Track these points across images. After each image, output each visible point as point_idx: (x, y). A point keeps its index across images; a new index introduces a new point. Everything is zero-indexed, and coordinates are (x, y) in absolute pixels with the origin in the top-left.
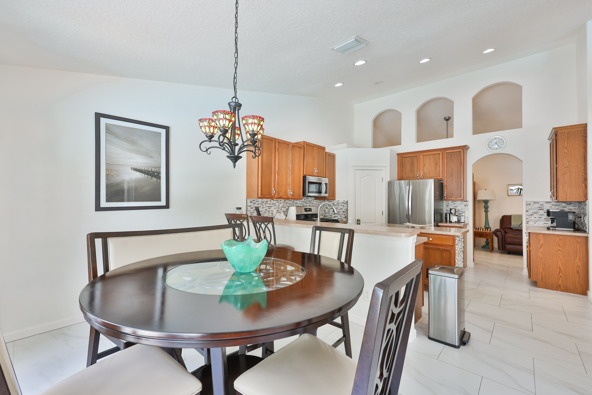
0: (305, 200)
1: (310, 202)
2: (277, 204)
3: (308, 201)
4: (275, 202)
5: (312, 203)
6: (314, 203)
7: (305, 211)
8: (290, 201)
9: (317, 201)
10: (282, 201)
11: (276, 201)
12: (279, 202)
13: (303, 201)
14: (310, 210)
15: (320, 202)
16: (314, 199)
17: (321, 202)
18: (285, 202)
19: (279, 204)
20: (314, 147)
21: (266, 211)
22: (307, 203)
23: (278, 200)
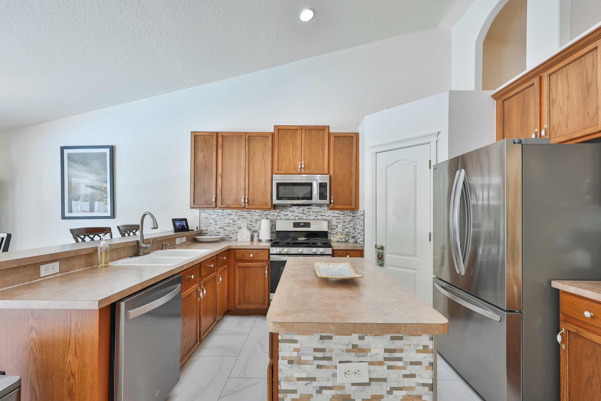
0: (303, 210)
1: (317, 213)
2: (248, 216)
3: (311, 212)
4: (245, 213)
5: (321, 215)
6: (327, 214)
7: (294, 227)
8: (272, 211)
9: (334, 212)
10: (257, 212)
11: (247, 212)
12: (251, 214)
13: (302, 211)
14: (307, 225)
15: (342, 213)
16: (326, 209)
17: (344, 214)
18: (263, 213)
19: (251, 216)
20: (298, 130)
21: (229, 225)
22: (309, 215)
23: (251, 211)
